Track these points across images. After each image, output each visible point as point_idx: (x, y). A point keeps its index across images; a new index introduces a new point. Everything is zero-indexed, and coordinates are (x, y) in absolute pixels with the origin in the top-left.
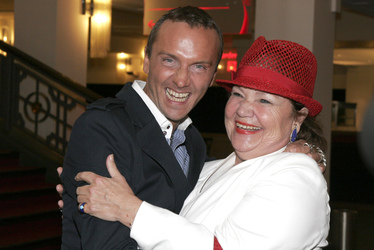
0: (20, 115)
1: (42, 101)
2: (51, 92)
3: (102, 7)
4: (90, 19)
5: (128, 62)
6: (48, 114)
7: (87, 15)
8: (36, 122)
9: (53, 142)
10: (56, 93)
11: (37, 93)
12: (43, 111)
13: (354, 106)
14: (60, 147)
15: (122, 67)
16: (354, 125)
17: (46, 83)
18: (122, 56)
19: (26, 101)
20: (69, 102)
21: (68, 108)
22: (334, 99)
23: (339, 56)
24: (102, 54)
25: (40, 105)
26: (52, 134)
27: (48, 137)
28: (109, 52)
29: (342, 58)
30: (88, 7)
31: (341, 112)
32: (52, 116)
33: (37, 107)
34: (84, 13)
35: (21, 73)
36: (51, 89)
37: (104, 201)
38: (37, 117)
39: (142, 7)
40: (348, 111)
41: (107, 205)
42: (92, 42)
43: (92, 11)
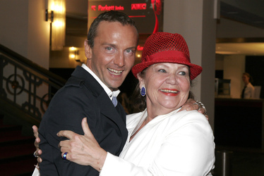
0: (4, 90)
1: (19, 80)
2: (25, 74)
3: (59, 16)
4: (51, 24)
5: (76, 53)
6: (23, 89)
7: (49, 21)
8: (15, 95)
9: (27, 108)
10: (28, 75)
11: (15, 75)
12: (20, 87)
13: (229, 81)
14: (32, 111)
15: (72, 56)
16: (229, 94)
17: (21, 68)
18: (72, 49)
19: (8, 80)
20: (37, 81)
21: (37, 85)
22: (216, 77)
23: (219, 48)
24: (60, 48)
25: (18, 83)
26: (26, 102)
27: (23, 105)
28: (64, 47)
29: (221, 49)
30: (49, 16)
31: (221, 85)
32: (26, 90)
33: (15, 84)
34: (47, 20)
35: (4, 61)
36: (25, 72)
37: (82, 152)
38: (15, 91)
39: (87, 16)
40: (225, 85)
41: (83, 155)
42: (53, 40)
43: (52, 19)
